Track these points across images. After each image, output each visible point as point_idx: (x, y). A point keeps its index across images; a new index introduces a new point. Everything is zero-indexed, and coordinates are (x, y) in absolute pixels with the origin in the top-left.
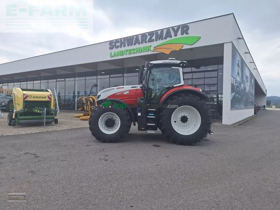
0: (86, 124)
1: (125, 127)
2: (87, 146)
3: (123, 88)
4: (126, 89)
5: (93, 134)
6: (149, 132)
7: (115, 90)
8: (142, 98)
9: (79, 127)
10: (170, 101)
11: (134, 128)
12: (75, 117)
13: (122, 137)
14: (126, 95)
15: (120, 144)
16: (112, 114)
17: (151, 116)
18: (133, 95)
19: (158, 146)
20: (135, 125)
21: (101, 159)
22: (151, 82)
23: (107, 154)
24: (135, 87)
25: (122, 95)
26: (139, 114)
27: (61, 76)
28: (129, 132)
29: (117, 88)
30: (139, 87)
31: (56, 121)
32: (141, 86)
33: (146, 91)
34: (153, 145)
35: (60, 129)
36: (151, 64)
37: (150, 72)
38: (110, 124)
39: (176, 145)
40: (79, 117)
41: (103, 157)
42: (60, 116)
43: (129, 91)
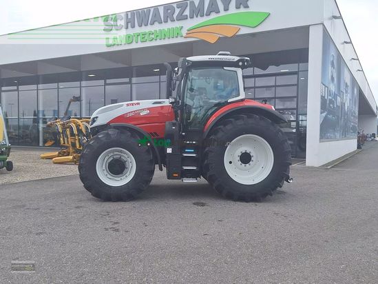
1: (144, 174)
2: (78, 207)
3: (138, 104)
4: (145, 106)
5: (88, 188)
6: (187, 181)
7: (124, 108)
8: (174, 121)
9: (53, 176)
10: (222, 127)
11: (160, 176)
12: (43, 158)
13: (139, 191)
14: (144, 117)
15: (136, 204)
16: (121, 151)
17: (190, 153)
18: (156, 116)
19: (203, 205)
20: (161, 169)
21: (106, 229)
22: (188, 94)
23: (114, 220)
24: (160, 103)
25: (135, 117)
26: (169, 151)
28: (151, 183)
29: (128, 105)
30: (167, 102)
31: (9, 166)
32: (171, 100)
33: (180, 108)
34: (194, 204)
35: (19, 180)
36: (188, 61)
37: (187, 76)
38: (117, 168)
39: (232, 203)
40: (50, 158)
41: (109, 225)
42: (15, 157)
43: (148, 109)
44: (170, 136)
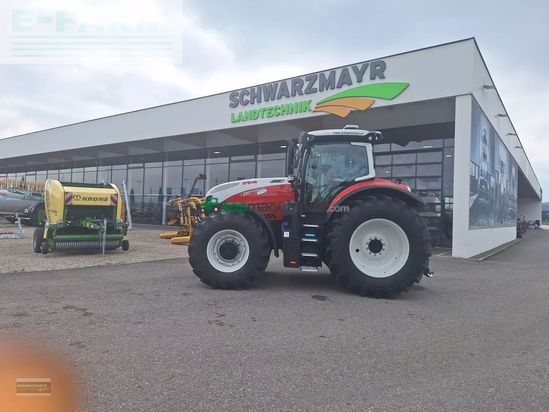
0: (183, 252)
1: (258, 260)
2: (185, 294)
3: (255, 182)
4: (262, 184)
5: (197, 272)
6: (306, 270)
7: (239, 187)
8: (293, 202)
9: (168, 257)
11: (276, 262)
12: (162, 237)
13: (252, 279)
14: (261, 197)
15: (248, 294)
16: (233, 234)
17: (310, 238)
18: (274, 196)
19: (323, 299)
20: (277, 255)
21: (210, 322)
22: (309, 171)
23: (221, 311)
24: (279, 181)
25: (252, 196)
26: (286, 234)
27: (137, 159)
28: (267, 270)
29: (244, 183)
30: (286, 180)
31: (125, 246)
32: (290, 178)
33: (301, 188)
34: (314, 297)
35: (133, 260)
36: (310, 136)
37: (309, 152)
38: (229, 252)
39: (358, 298)
40: (169, 238)
41: (213, 317)
42: (134, 236)
43: (266, 188)
44: (288, 218)
